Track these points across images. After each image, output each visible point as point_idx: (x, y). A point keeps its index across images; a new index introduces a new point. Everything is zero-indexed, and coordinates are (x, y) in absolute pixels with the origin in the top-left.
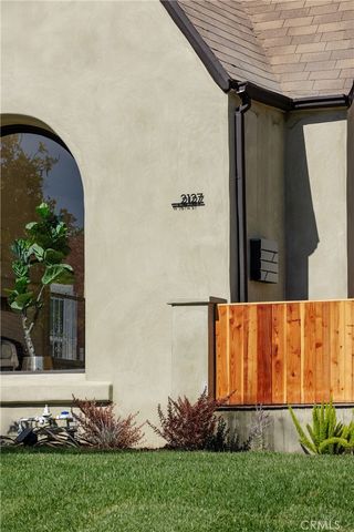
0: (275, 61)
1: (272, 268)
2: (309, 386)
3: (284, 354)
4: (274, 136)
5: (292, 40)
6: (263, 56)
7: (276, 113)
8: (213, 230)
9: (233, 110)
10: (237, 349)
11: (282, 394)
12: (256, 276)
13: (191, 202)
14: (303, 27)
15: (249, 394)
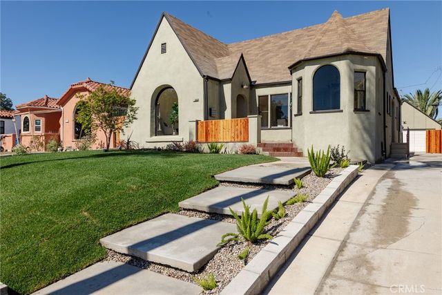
0: (219, 72)
1: (215, 113)
2: (215, 138)
3: (210, 132)
4: (217, 87)
5: (223, 68)
6: (217, 72)
7: (218, 83)
8: (200, 106)
9: (204, 81)
10: (202, 131)
11: (210, 140)
12: (211, 115)
13: (197, 101)
14: (225, 65)
15: (204, 140)
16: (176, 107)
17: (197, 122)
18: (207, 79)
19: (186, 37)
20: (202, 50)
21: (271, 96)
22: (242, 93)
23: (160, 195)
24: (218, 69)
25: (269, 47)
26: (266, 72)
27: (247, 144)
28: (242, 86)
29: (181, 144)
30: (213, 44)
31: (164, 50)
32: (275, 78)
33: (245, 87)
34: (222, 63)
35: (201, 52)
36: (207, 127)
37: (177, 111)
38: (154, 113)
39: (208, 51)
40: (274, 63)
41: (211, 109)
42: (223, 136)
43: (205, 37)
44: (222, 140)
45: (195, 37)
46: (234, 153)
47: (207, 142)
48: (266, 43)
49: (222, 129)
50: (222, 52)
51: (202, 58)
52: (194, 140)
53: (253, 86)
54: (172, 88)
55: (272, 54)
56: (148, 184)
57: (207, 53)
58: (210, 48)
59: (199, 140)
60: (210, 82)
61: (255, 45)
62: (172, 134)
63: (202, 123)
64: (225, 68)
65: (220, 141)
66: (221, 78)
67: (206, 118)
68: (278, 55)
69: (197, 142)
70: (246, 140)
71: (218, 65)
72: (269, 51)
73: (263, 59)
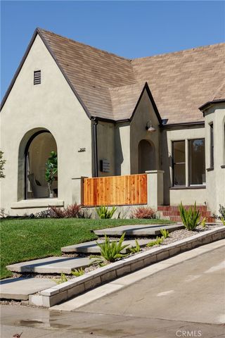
0: (114, 109)
2: (105, 200)
3: (100, 192)
4: (111, 131)
5: (120, 103)
6: (111, 108)
7: (111, 124)
8: (88, 157)
10: (89, 191)
11: (99, 203)
12: (101, 170)
13: (82, 150)
14: (123, 99)
15: (92, 203)
16: (53, 159)
17: (83, 179)
18: (96, 121)
19: (67, 61)
20: (91, 78)
21: (189, 140)
22: (148, 137)
23: (45, 243)
24: (113, 104)
25: (190, 66)
26: (183, 106)
27: (145, 206)
28: (147, 128)
29: (62, 209)
30: (107, 64)
31: (37, 80)
32: (193, 116)
33: (150, 129)
34: (119, 96)
35: (90, 82)
36: (95, 186)
37: (56, 163)
38: (23, 167)
39: (99, 78)
40: (196, 94)
41: (101, 162)
42: (116, 197)
43: (96, 55)
44: (114, 203)
45: (81, 57)
46: (128, 218)
47: (95, 205)
48: (187, 61)
49: (114, 187)
50: (121, 75)
51: (90, 90)
52: (79, 203)
53: (163, 127)
54: (49, 132)
55: (193, 79)
56: (34, 235)
57: (98, 82)
58: (103, 71)
59: (86, 204)
60: (100, 125)
61: (172, 63)
62: (48, 197)
63: (89, 180)
64: (123, 104)
65: (112, 204)
66: (116, 117)
67: (95, 174)
68: (202, 80)
69: (83, 206)
70: (144, 202)
71: (114, 99)
72: (190, 74)
73: (180, 85)
